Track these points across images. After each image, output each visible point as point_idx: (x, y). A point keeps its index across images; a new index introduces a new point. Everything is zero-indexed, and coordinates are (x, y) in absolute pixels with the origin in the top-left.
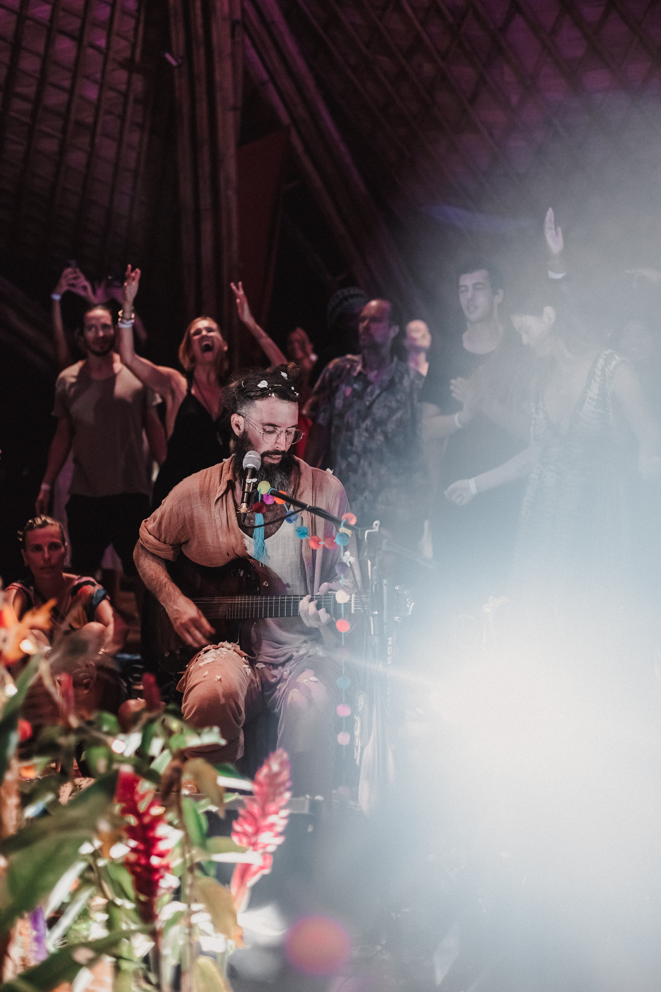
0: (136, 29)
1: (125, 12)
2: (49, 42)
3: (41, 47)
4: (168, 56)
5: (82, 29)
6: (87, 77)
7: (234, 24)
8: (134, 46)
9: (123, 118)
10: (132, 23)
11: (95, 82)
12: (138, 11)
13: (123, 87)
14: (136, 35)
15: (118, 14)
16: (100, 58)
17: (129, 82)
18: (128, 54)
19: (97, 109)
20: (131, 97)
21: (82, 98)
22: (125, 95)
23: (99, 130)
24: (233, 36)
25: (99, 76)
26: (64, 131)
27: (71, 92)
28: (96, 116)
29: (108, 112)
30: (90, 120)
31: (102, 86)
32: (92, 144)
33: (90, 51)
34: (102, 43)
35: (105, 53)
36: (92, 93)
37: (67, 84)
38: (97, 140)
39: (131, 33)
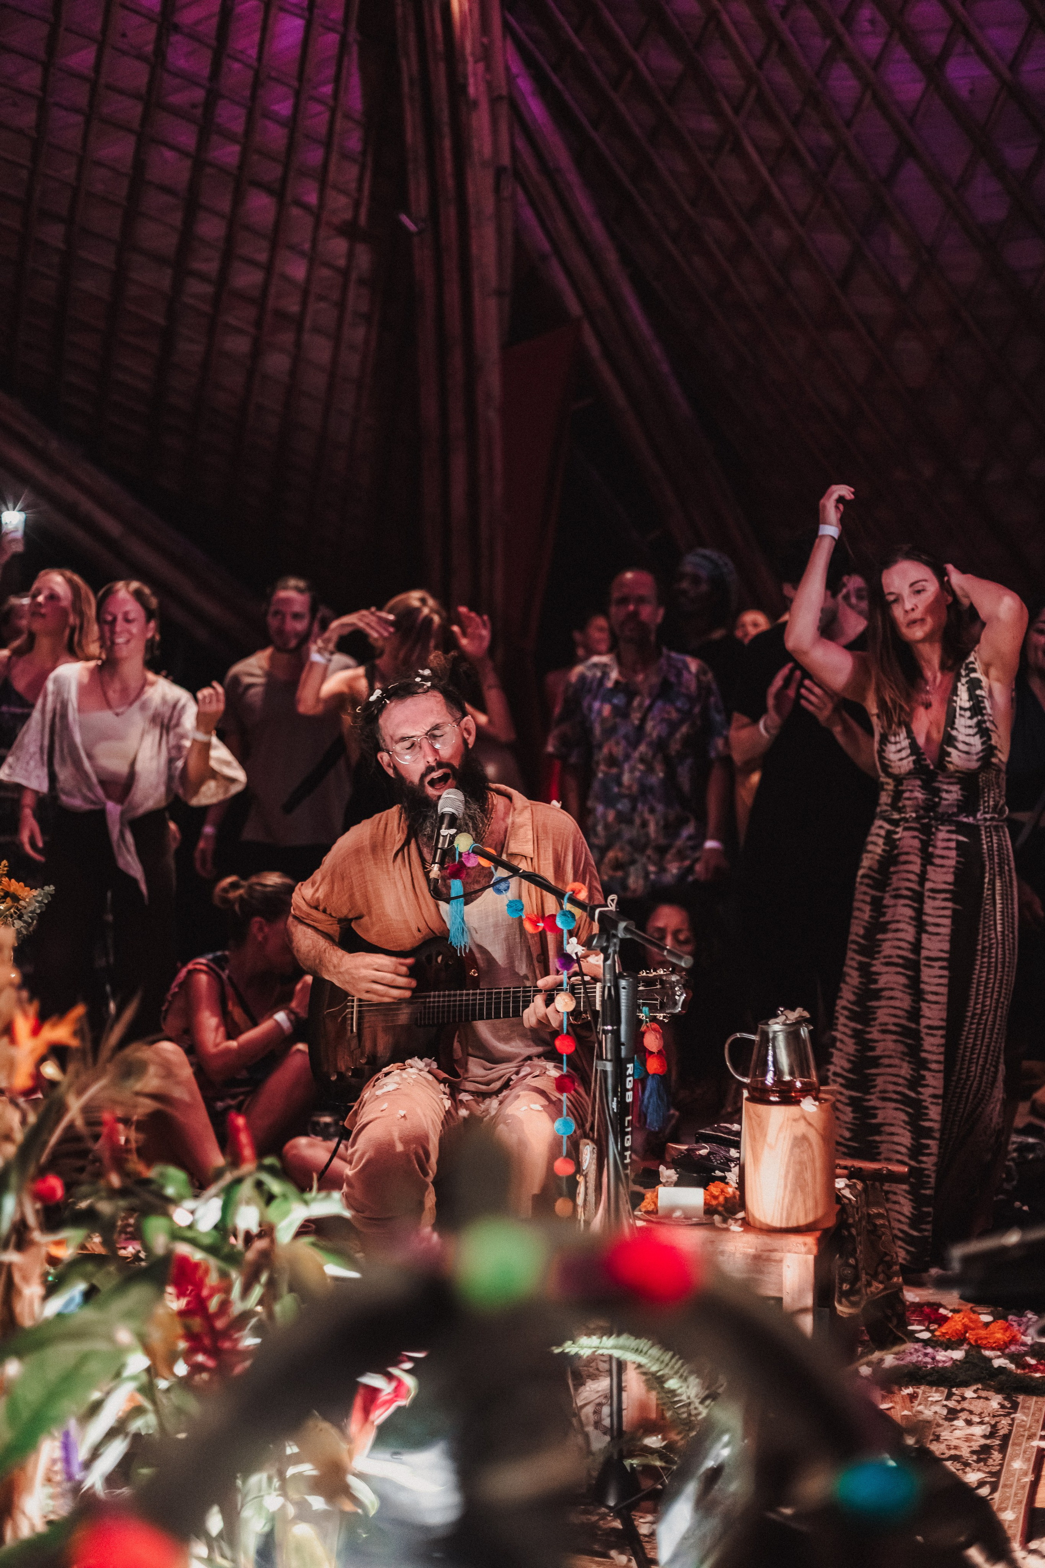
0: (361, 180)
1: (345, 156)
2: (238, 199)
3: (225, 205)
4: (405, 219)
5: (284, 180)
6: (292, 248)
7: (500, 172)
8: (357, 205)
9: (341, 305)
10: (353, 171)
11: (302, 254)
12: (364, 153)
13: (342, 262)
14: (360, 189)
15: (334, 158)
16: (308, 221)
17: (351, 255)
18: (348, 215)
19: (306, 293)
20: (354, 276)
21: (285, 278)
22: (345, 273)
23: (308, 323)
24: (497, 189)
25: (307, 246)
26: (258, 324)
27: (269, 268)
28: (304, 304)
29: (321, 298)
30: (294, 308)
31: (313, 259)
32: (298, 344)
33: (295, 211)
34: (312, 199)
35: (317, 214)
36: (298, 271)
37: (263, 257)
38: (306, 337)
39: (353, 185)
